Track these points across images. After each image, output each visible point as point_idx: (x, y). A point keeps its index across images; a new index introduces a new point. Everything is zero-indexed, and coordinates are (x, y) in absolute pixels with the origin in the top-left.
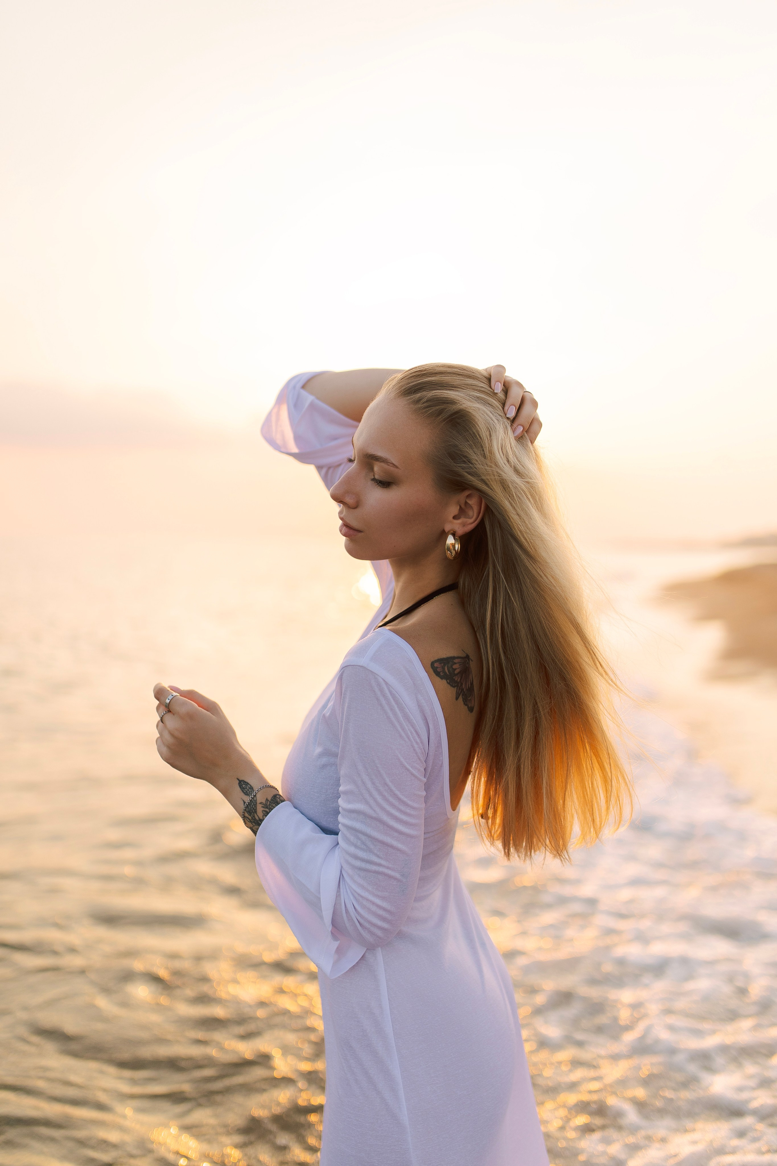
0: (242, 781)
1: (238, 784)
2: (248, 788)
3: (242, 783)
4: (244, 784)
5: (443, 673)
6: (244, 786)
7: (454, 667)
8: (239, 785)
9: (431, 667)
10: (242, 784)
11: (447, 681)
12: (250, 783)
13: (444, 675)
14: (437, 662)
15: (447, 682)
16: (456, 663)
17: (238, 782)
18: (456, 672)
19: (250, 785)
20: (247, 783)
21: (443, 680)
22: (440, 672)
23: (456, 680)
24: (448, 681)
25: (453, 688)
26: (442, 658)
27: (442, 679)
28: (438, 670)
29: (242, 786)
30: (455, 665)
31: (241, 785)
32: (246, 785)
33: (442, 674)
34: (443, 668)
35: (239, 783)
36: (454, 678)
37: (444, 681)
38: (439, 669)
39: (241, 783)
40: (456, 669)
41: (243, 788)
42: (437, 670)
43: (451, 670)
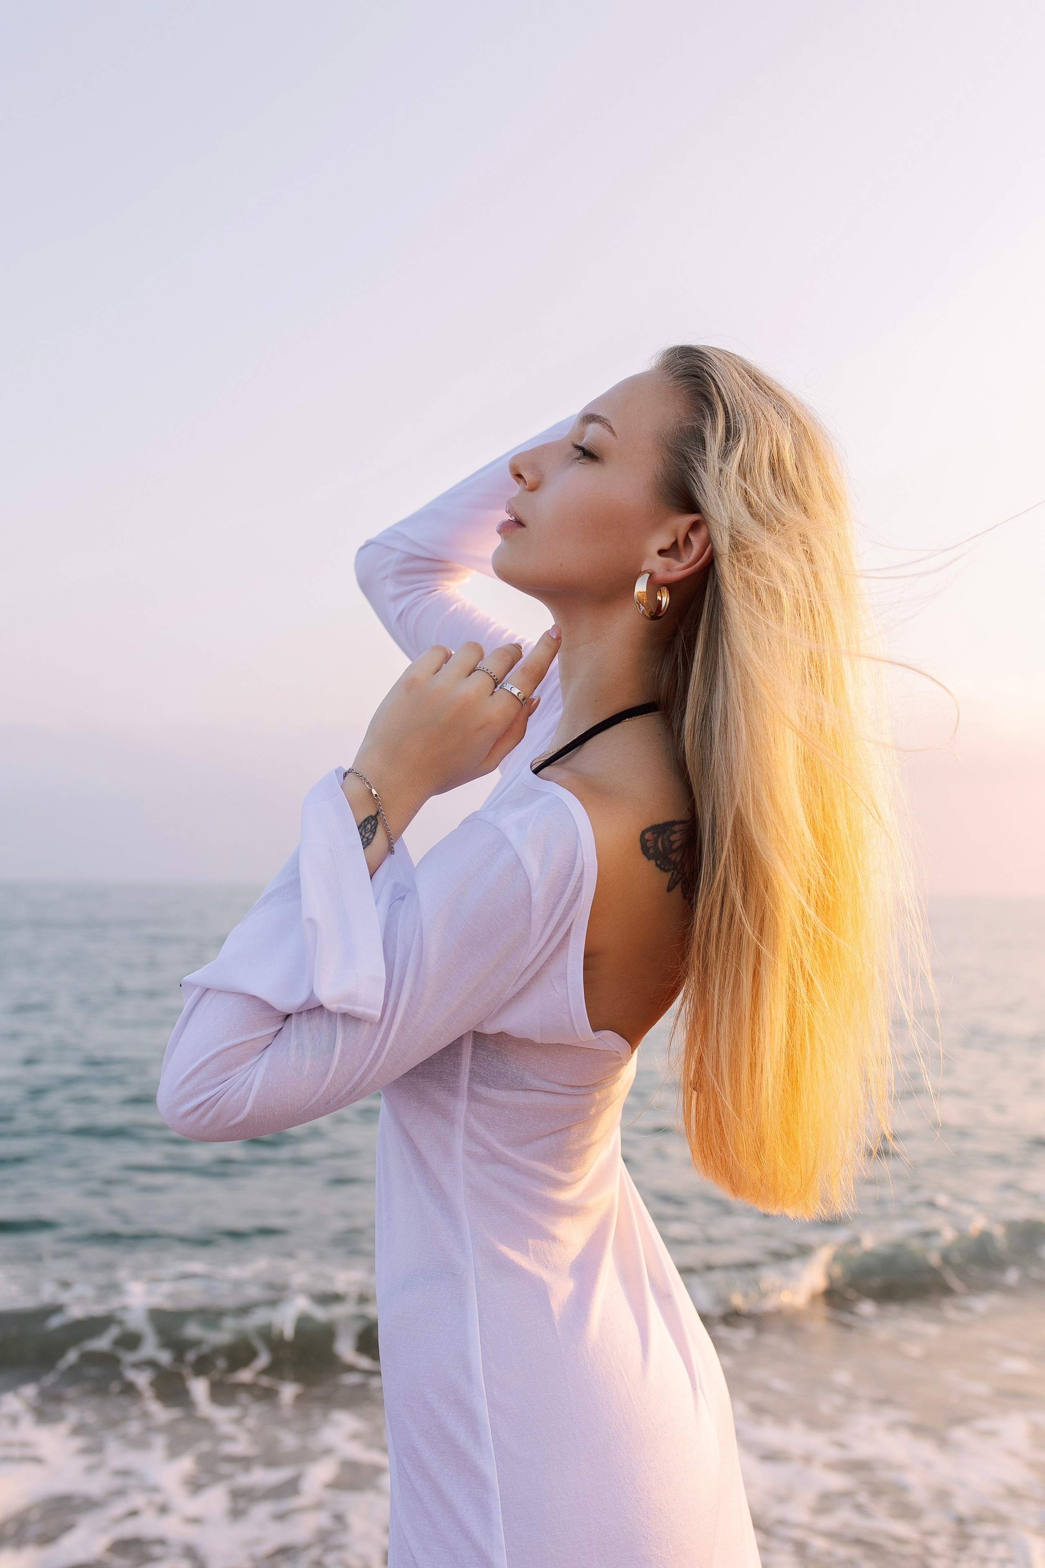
0: (376, 820)
1: (370, 814)
2: (367, 835)
3: (373, 823)
4: (372, 827)
5: (653, 849)
6: (369, 826)
7: (672, 838)
8: (368, 817)
9: (639, 839)
10: (371, 823)
11: (656, 862)
12: (375, 836)
13: (654, 853)
14: (650, 831)
15: (657, 865)
16: (675, 832)
17: (373, 813)
18: (674, 847)
19: (372, 838)
20: (375, 832)
21: (651, 861)
22: (651, 848)
23: (673, 859)
24: (659, 862)
25: (664, 874)
26: (657, 824)
27: (649, 859)
28: (649, 844)
29: (368, 824)
30: (674, 835)
31: (369, 820)
32: (371, 831)
33: (651, 851)
34: (656, 841)
35: (371, 816)
36: (670, 856)
37: (653, 862)
38: (650, 842)
39: (373, 819)
40: (675, 841)
41: (365, 826)
42: (646, 844)
43: (667, 844)
